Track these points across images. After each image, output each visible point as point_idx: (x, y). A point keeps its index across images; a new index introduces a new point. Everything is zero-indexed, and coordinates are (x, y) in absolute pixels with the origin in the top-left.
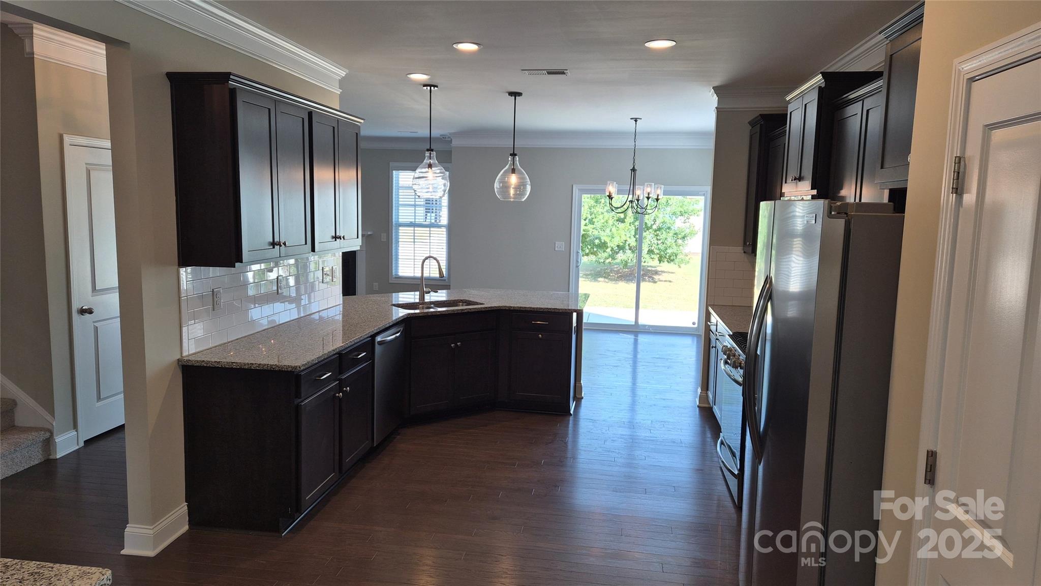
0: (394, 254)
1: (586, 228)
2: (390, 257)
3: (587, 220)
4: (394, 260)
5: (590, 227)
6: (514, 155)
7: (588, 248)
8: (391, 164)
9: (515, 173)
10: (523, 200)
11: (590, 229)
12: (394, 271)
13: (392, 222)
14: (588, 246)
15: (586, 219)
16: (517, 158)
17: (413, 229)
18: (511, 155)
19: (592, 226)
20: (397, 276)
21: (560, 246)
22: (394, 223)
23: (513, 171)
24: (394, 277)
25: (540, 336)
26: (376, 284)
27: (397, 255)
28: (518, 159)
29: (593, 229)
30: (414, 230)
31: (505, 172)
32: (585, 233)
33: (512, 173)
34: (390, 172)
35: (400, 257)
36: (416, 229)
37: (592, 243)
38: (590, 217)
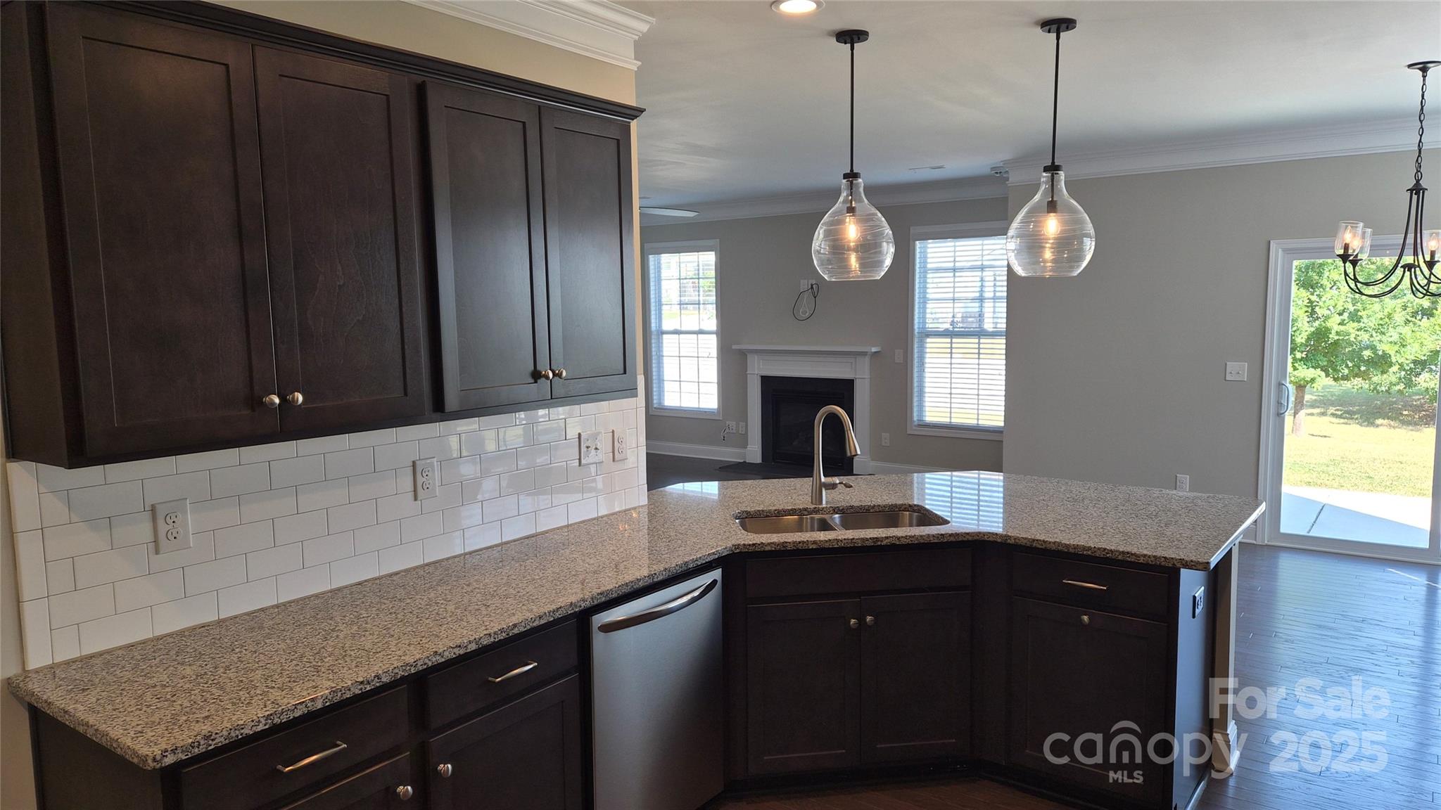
0: (916, 384)
1: (1342, 328)
2: (909, 391)
3: (1346, 315)
4: (915, 394)
5: (1351, 327)
6: (1053, 168)
7: (1347, 366)
8: (913, 230)
9: (1055, 212)
10: (1075, 274)
11: (1351, 331)
12: (915, 414)
13: (913, 329)
14: (1348, 362)
15: (1344, 311)
16: (1062, 175)
17: (949, 340)
18: (1046, 169)
19: (1356, 324)
20: (921, 423)
21: (1238, 370)
22: (916, 331)
23: (1052, 207)
24: (916, 423)
25: (1086, 618)
26: (885, 435)
27: (921, 387)
28: (1063, 178)
29: (1358, 330)
30: (951, 343)
31: (1032, 212)
32: (1341, 338)
33: (1049, 212)
34: (911, 242)
35: (927, 390)
36: (954, 340)
37: (1356, 355)
38: (1352, 309)
